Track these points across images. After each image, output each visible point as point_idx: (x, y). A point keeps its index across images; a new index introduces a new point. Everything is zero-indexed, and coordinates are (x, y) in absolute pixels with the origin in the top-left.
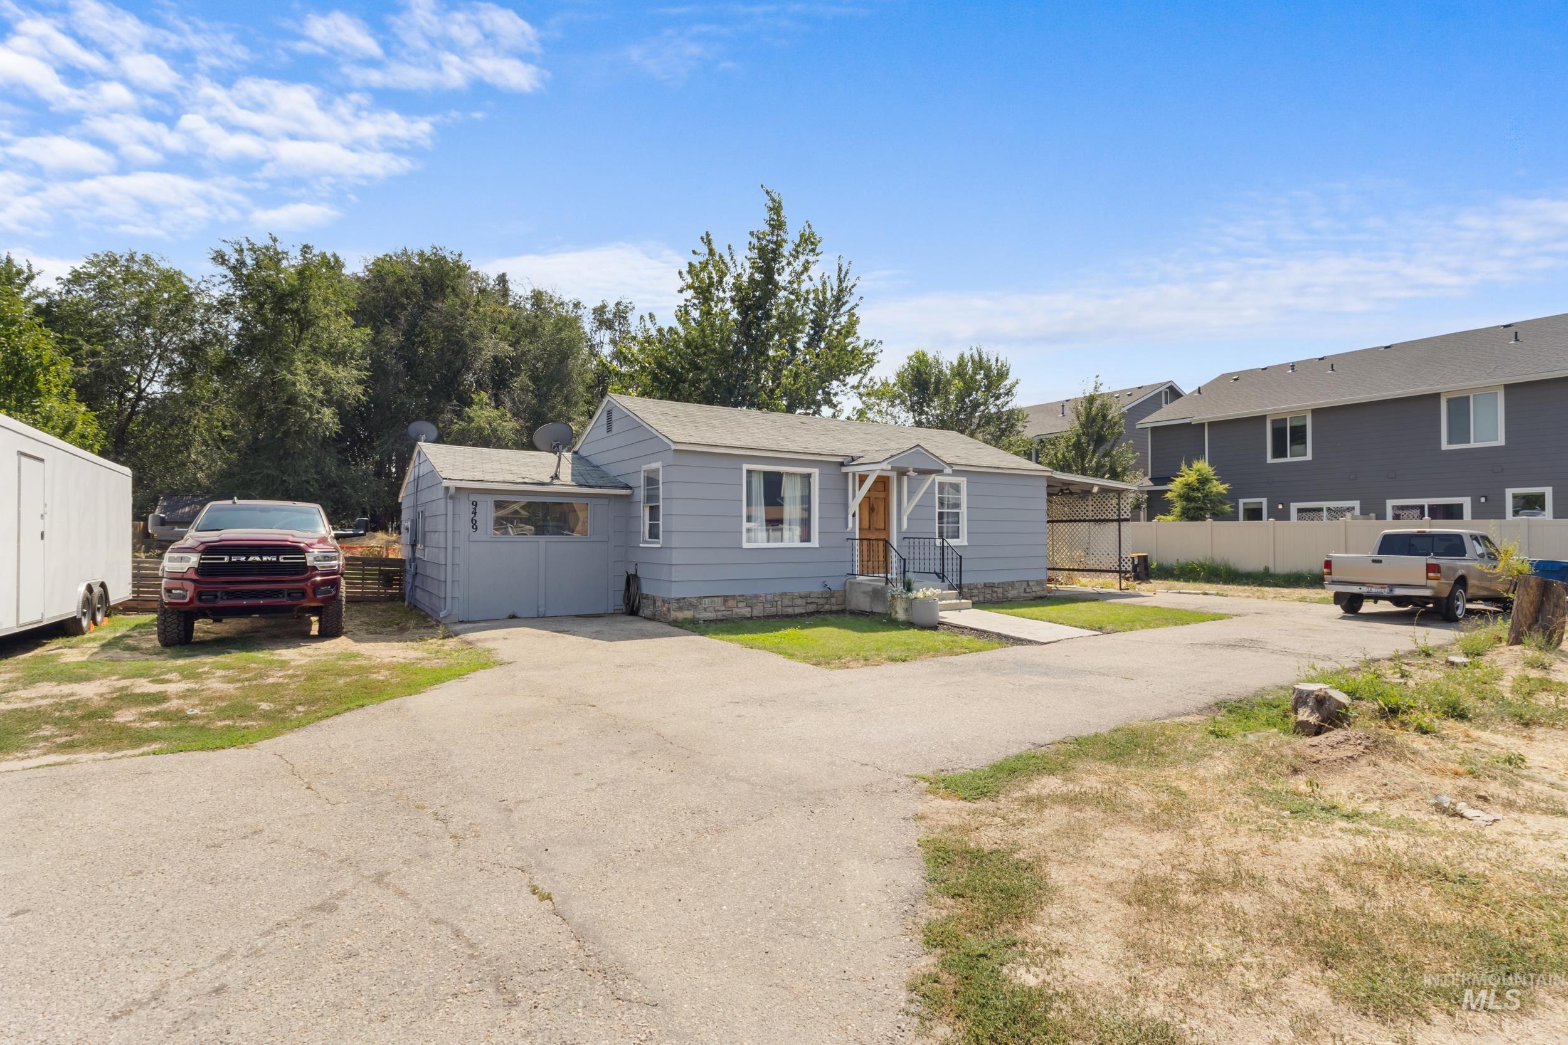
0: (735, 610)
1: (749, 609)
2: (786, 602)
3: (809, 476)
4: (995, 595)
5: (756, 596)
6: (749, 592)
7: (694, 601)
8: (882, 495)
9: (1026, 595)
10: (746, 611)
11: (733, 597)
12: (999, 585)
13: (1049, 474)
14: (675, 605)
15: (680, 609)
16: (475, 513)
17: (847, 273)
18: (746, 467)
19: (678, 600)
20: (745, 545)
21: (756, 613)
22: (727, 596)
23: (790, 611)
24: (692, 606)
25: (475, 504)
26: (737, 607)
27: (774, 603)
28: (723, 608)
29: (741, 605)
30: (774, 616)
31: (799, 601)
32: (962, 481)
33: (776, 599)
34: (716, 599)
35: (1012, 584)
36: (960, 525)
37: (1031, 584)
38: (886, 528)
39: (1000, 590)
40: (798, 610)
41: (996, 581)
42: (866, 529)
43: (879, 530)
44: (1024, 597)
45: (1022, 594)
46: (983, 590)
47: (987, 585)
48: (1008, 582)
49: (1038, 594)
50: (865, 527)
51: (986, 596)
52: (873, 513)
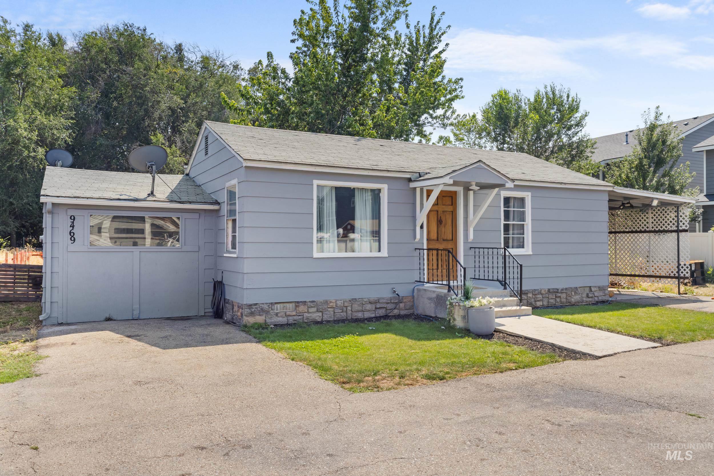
0: (306, 315)
1: (320, 314)
2: (356, 307)
3: (379, 190)
4: (558, 300)
5: (326, 302)
6: (320, 299)
7: (266, 307)
8: (450, 208)
9: (588, 300)
10: (317, 316)
11: (305, 303)
12: (563, 291)
13: (611, 189)
14: (247, 311)
15: (252, 314)
16: (73, 226)
17: (438, 22)
18: (316, 182)
19: (250, 306)
20: (316, 255)
21: (326, 317)
22: (298, 302)
23: (360, 315)
24: (263, 312)
25: (73, 218)
26: (308, 312)
27: (343, 308)
28: (294, 313)
29: (311, 310)
30: (343, 321)
31: (369, 307)
32: (527, 195)
33: (346, 304)
34: (288, 305)
35: (576, 290)
36: (525, 236)
37: (593, 289)
38: (454, 239)
39: (564, 295)
40: (367, 315)
41: (560, 286)
42: (433, 240)
43: (447, 240)
44: (587, 302)
45: (584, 299)
46: (547, 295)
47: (551, 291)
48: (571, 288)
49: (600, 298)
50: (432, 238)
51: (550, 300)
52: (441, 224)
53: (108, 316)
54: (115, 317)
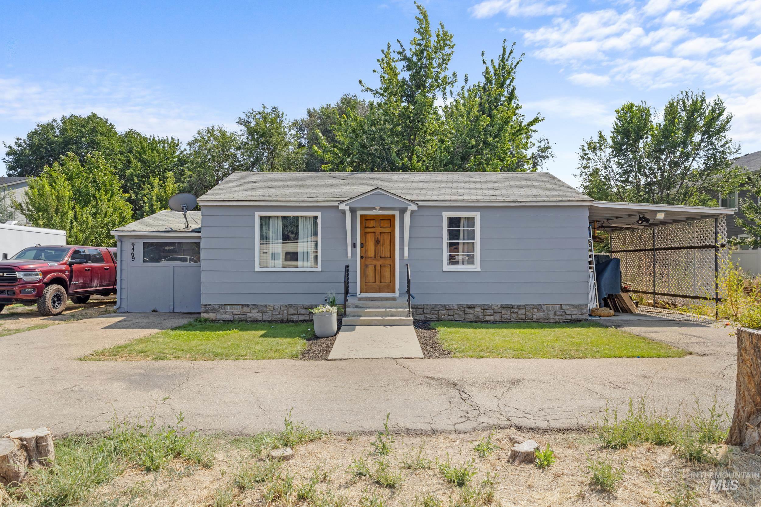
0: (248, 315)
1: (261, 315)
2: (291, 311)
3: (316, 218)
4: (514, 316)
5: (266, 306)
6: (260, 303)
7: (217, 307)
8: (388, 230)
9: (556, 317)
10: (258, 316)
11: (248, 305)
12: (519, 307)
14: (203, 309)
15: (207, 311)
16: (133, 250)
18: (257, 214)
19: (205, 306)
20: (257, 269)
21: (265, 318)
22: (243, 305)
23: (295, 317)
24: (215, 310)
25: (133, 244)
26: (250, 312)
27: (280, 311)
28: (239, 313)
29: (252, 311)
30: (282, 321)
31: (303, 311)
32: (477, 215)
33: (282, 308)
34: (236, 306)
35: (539, 307)
36: (475, 253)
37: (564, 307)
38: (392, 257)
39: (523, 312)
40: (301, 318)
41: (516, 303)
42: (371, 257)
43: (385, 258)
44: (555, 319)
45: (551, 317)
46: (500, 311)
47: (504, 306)
48: (533, 305)
49: (574, 317)
50: (370, 256)
51: (503, 316)
52: (378, 244)
53: (153, 309)
54: (158, 310)
